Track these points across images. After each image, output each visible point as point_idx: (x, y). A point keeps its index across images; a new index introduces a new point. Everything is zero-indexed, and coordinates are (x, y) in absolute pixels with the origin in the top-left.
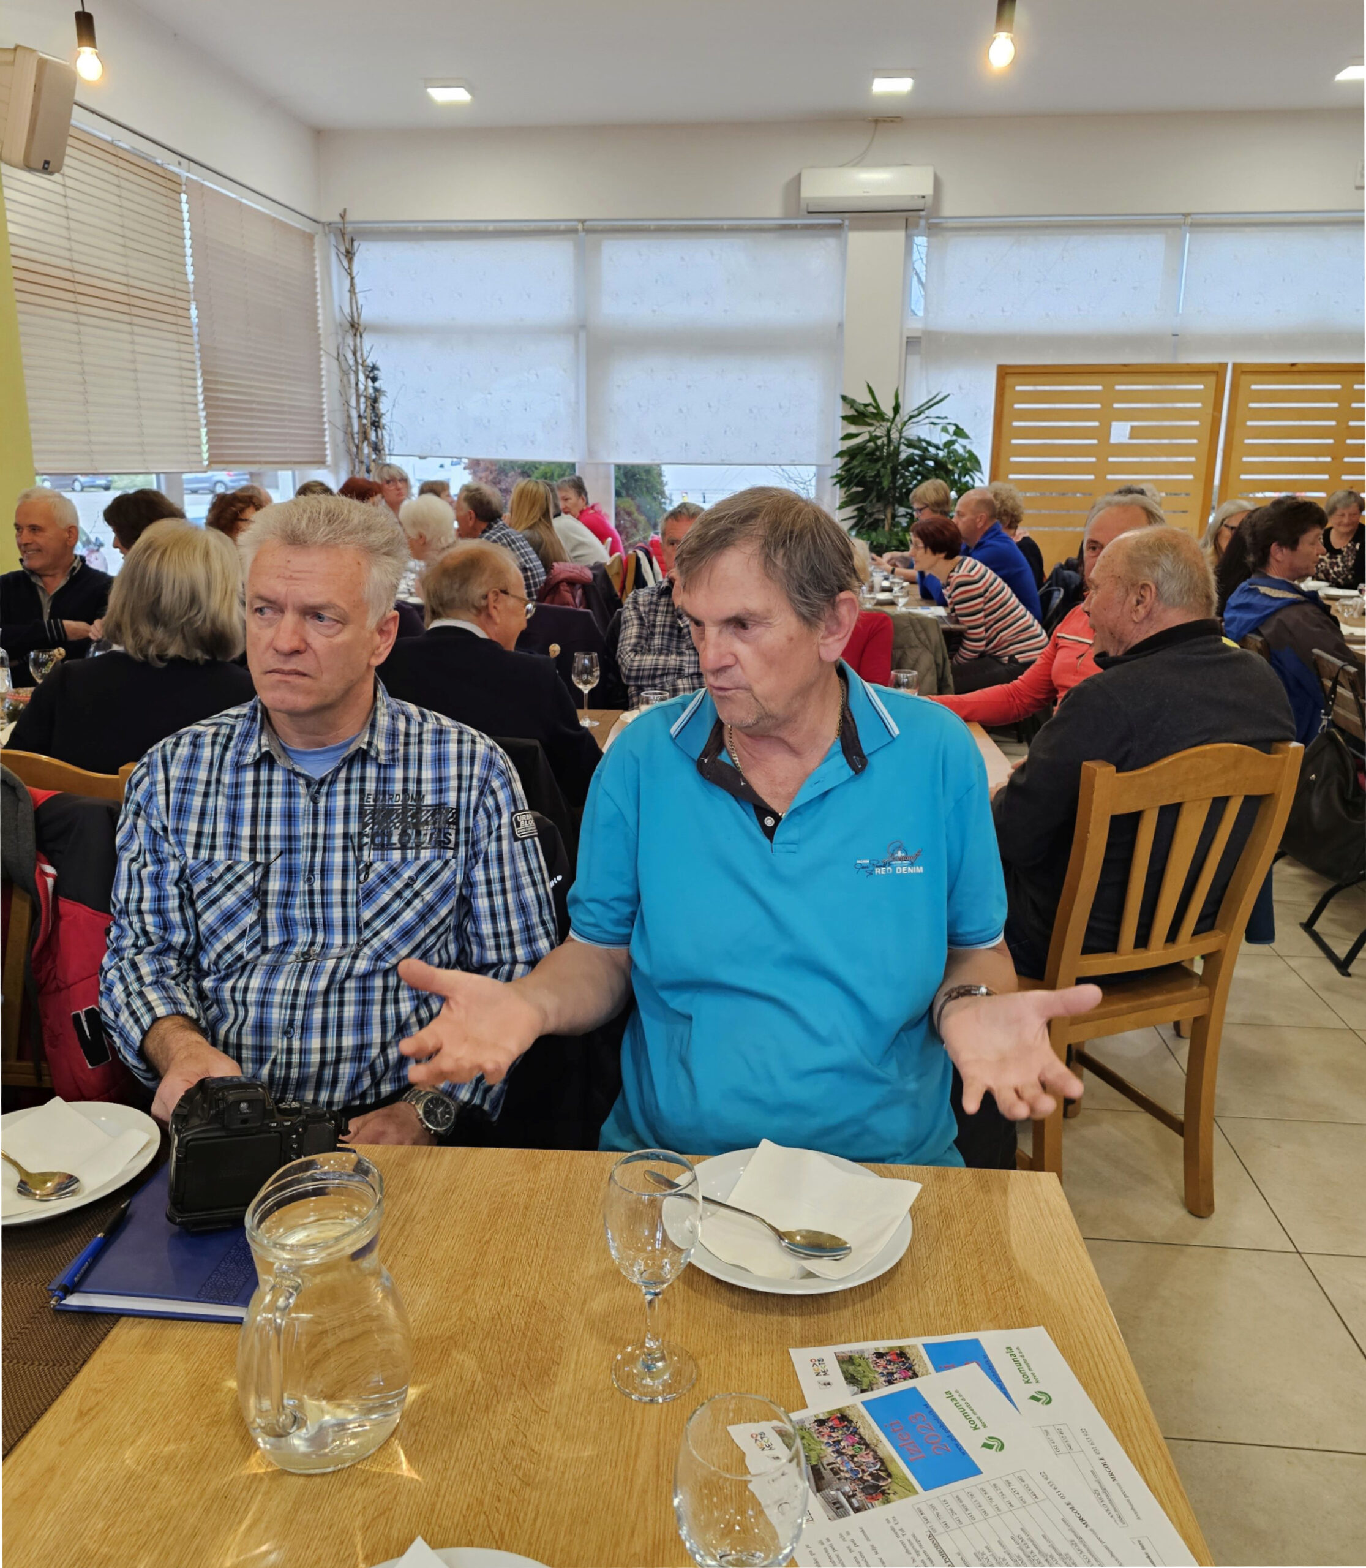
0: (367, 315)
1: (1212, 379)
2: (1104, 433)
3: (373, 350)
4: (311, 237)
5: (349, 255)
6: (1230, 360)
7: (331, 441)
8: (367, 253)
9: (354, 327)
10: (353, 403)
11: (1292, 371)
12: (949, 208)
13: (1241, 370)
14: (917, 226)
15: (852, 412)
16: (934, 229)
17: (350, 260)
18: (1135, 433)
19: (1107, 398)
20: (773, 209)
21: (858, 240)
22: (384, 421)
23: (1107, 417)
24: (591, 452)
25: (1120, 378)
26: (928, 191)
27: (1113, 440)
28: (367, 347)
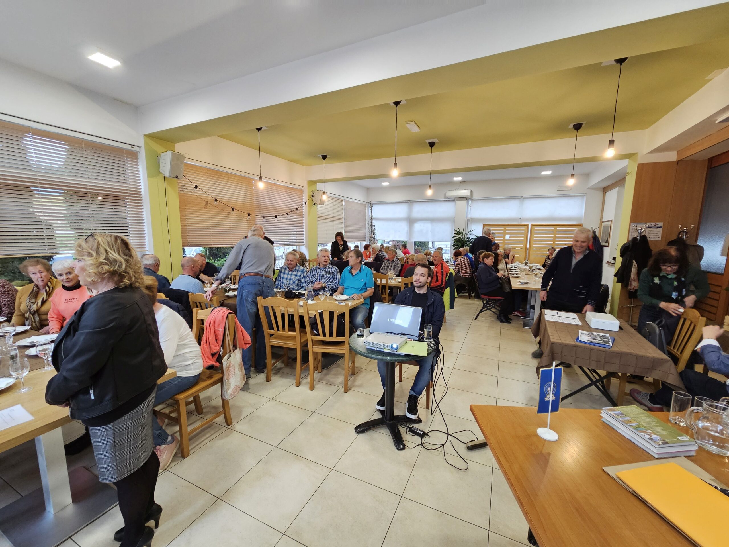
0: (374, 216)
1: (527, 227)
2: (504, 237)
3: (374, 222)
4: (366, 205)
5: (371, 207)
6: (530, 223)
7: (367, 237)
8: (375, 207)
9: (372, 219)
10: (371, 231)
11: (543, 225)
12: (475, 196)
13: (532, 225)
14: (469, 200)
15: (456, 233)
16: (472, 200)
17: (372, 208)
18: (510, 237)
19: (505, 230)
20: (442, 198)
21: (458, 202)
22: (375, 234)
23: (505, 234)
24: (410, 239)
25: (507, 227)
26: (469, 194)
27: (506, 238)
28: (373, 222)
